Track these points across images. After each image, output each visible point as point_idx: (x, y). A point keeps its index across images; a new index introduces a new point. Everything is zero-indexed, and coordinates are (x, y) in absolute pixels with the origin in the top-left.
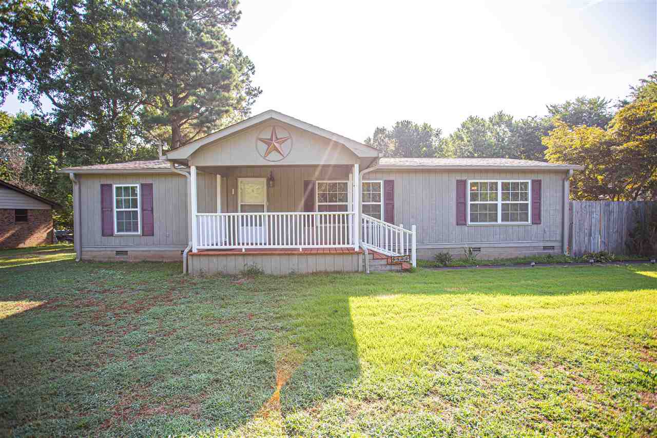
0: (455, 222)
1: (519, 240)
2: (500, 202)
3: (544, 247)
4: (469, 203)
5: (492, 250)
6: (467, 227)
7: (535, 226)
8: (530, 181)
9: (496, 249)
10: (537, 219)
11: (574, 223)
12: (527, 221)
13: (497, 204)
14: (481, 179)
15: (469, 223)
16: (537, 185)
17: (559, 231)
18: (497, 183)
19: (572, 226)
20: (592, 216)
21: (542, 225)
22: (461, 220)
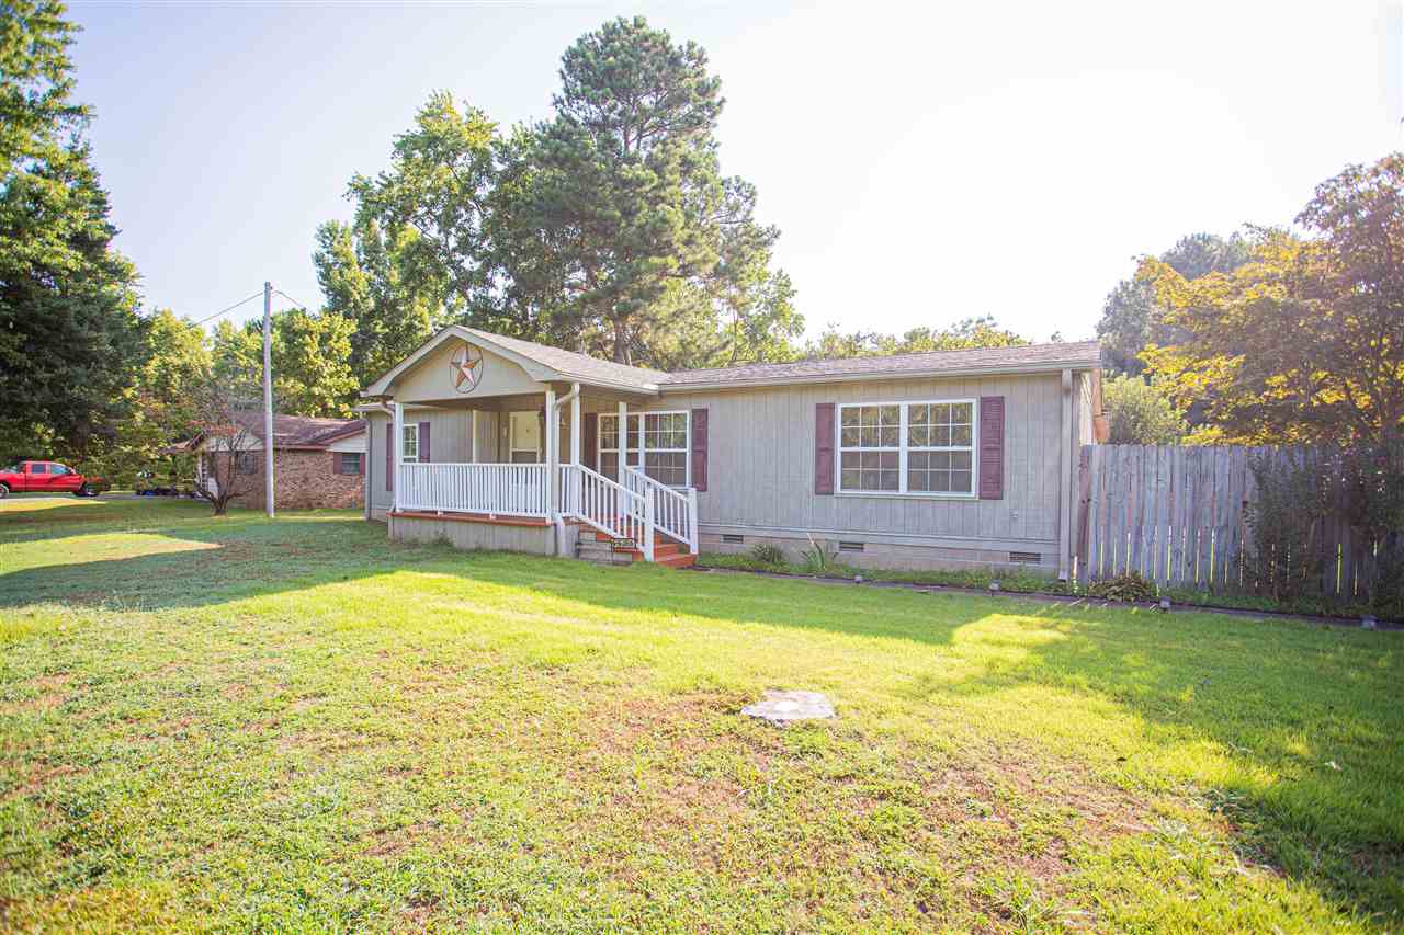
0: (812, 489)
1: (948, 532)
2: (903, 449)
3: (1011, 553)
4: (839, 449)
5: (886, 550)
6: (835, 500)
7: (990, 504)
8: (975, 402)
9: (897, 549)
10: (993, 486)
11: (1094, 499)
12: (969, 490)
13: (897, 453)
14: (865, 400)
15: (838, 489)
16: (993, 410)
17: (1050, 520)
18: (899, 406)
19: (1087, 508)
20: (1147, 485)
21: (1006, 501)
22: (824, 485)
